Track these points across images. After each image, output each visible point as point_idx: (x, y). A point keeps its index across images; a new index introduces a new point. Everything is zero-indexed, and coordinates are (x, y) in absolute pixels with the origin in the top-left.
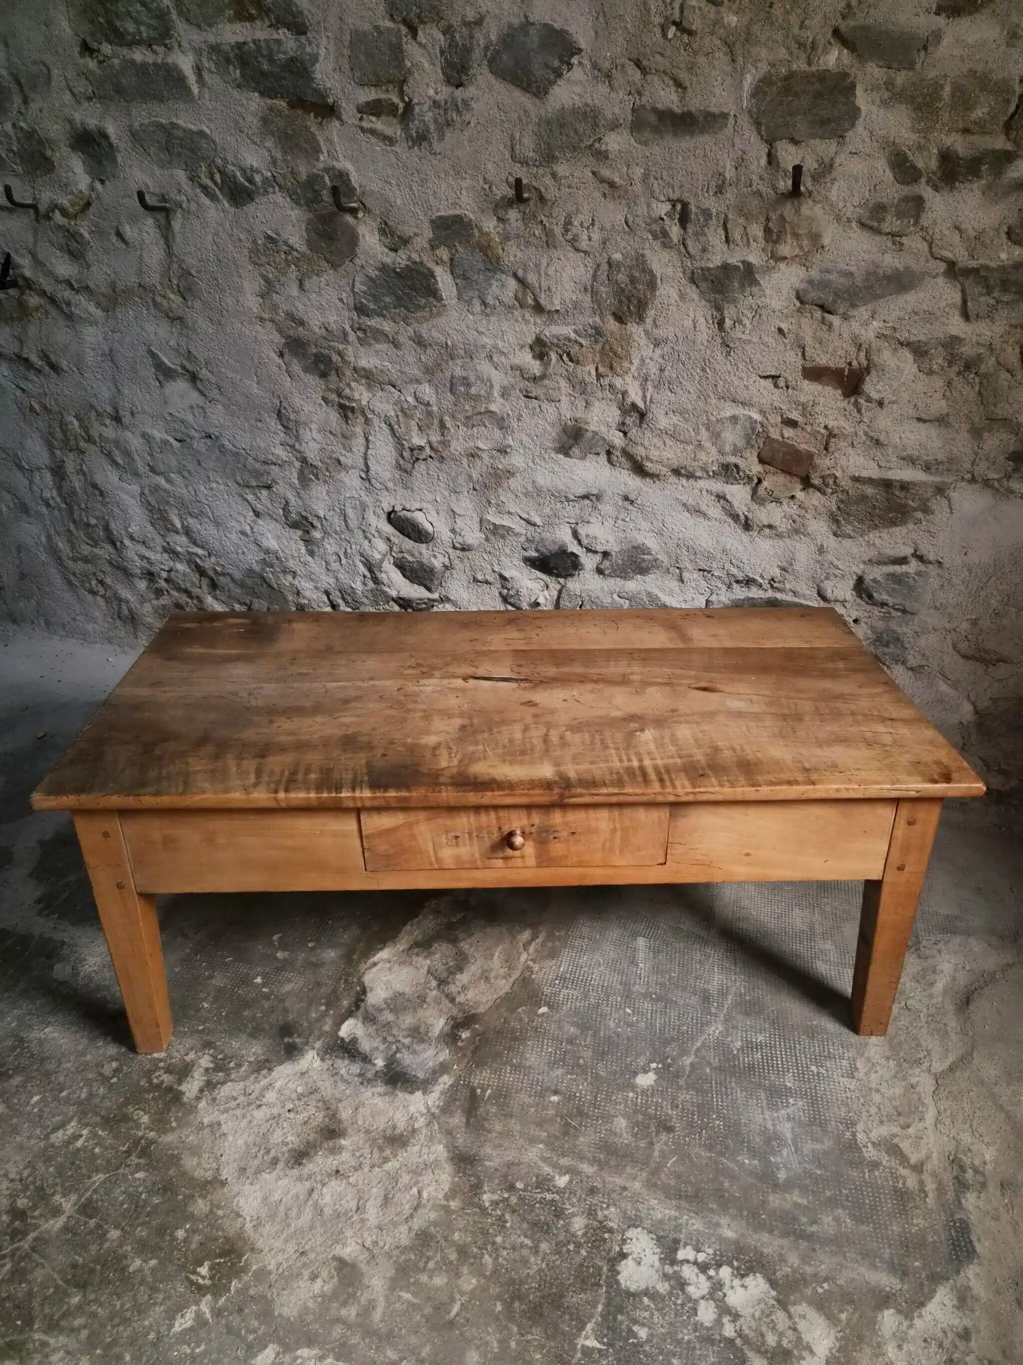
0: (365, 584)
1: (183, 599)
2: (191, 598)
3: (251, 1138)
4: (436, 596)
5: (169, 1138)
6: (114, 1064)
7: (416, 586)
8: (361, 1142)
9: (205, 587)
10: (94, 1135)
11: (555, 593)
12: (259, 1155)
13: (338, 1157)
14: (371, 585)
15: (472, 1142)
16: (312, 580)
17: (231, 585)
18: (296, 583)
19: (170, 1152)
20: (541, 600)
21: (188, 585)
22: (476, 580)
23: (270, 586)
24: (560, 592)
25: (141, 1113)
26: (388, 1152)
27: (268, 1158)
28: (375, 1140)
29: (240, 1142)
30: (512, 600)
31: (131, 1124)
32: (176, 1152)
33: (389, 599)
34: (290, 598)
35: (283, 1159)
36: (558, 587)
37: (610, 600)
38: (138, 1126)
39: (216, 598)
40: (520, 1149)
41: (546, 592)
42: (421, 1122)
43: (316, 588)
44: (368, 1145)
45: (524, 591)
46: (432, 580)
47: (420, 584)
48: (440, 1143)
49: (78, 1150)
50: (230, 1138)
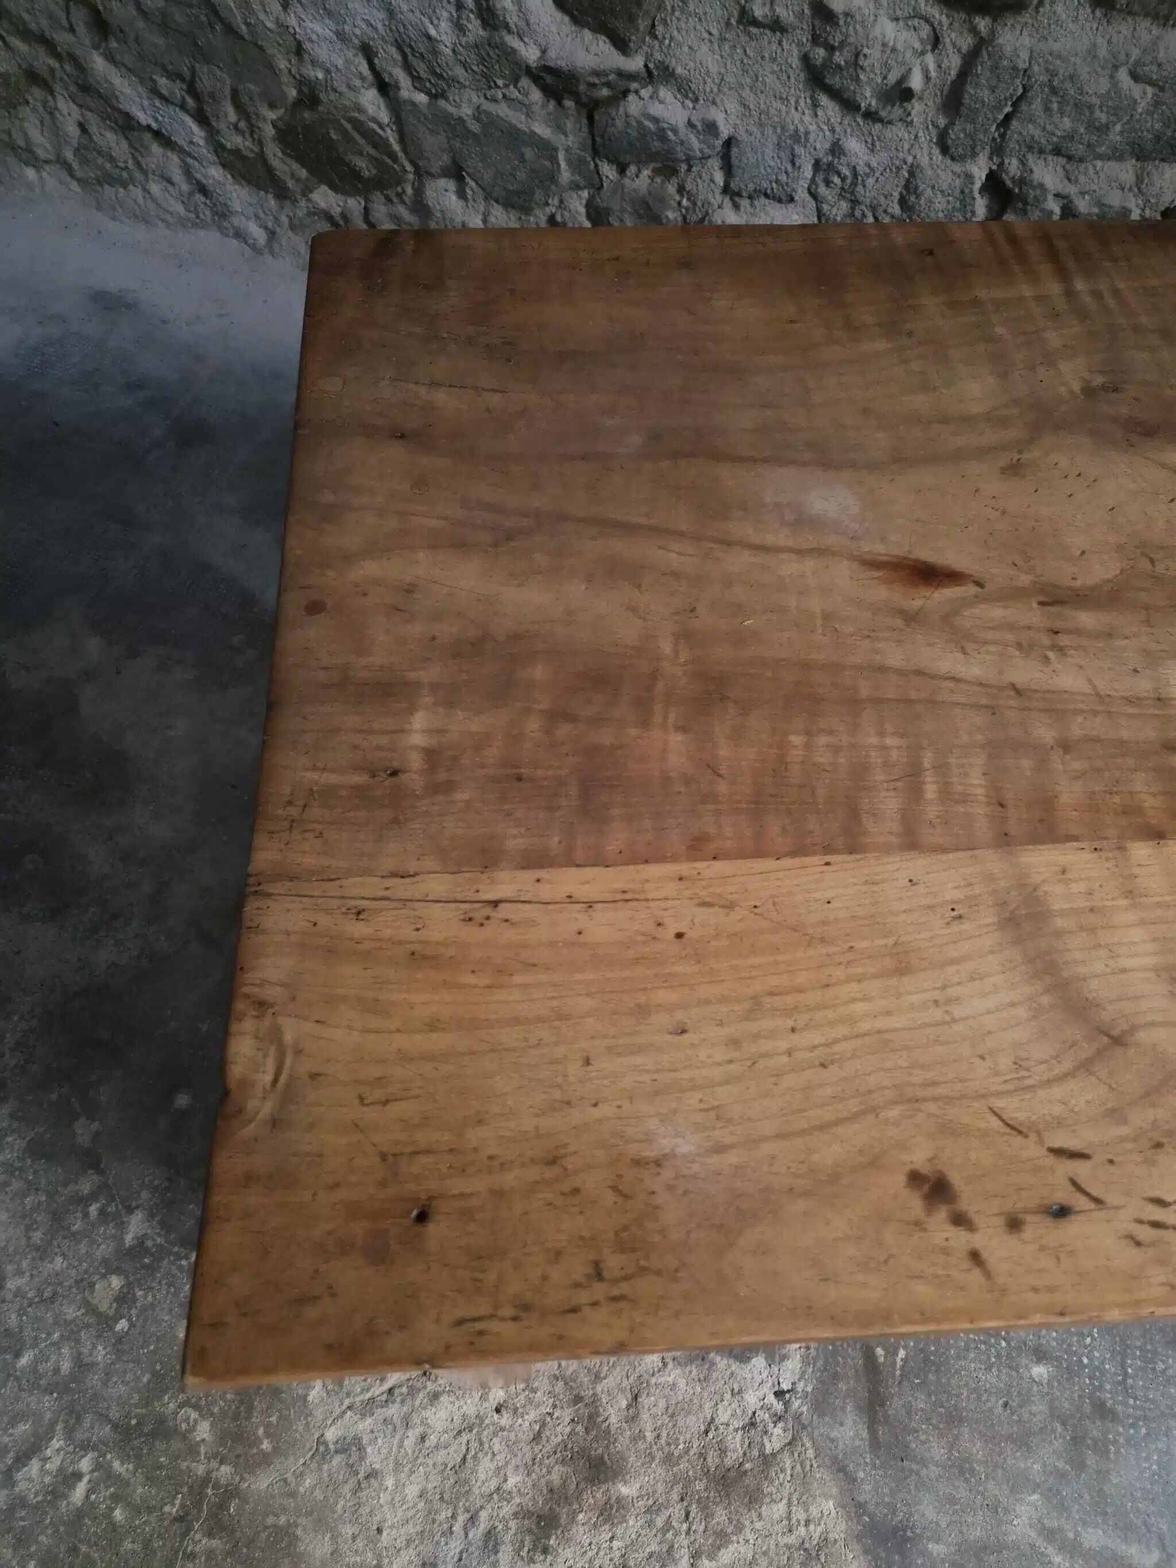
0: (460, 28)
1: (43, 61)
2: (58, 56)
3: (434, 1481)
4: (636, 63)
5: (262, 1482)
6: (116, 1282)
7: (587, 34)
8: (660, 1488)
9: (81, 29)
10: (104, 1473)
11: (954, 62)
12: (457, 1528)
13: (619, 1531)
14: (475, 29)
15: (893, 1493)
16: (330, 14)
17: (141, 24)
18: (293, 21)
19: (270, 1520)
20: (916, 82)
21: (44, 23)
22: (746, 19)
23: (230, 30)
24: (970, 59)
25: (194, 1415)
26: (720, 1516)
27: (477, 1534)
28: (688, 1482)
29: (412, 1491)
30: (834, 81)
31: (177, 1445)
32: (283, 1520)
33: (520, 70)
34: (283, 64)
35: (508, 1538)
36: (966, 42)
37: (1104, 85)
38: (192, 1450)
39: (110, 58)
40: (994, 1508)
41: (930, 59)
42: (777, 1437)
43: (341, 36)
44: (675, 1496)
45: (874, 55)
46: (632, 19)
47: (601, 28)
48: (827, 1497)
49: (79, 1514)
50: (390, 1482)
